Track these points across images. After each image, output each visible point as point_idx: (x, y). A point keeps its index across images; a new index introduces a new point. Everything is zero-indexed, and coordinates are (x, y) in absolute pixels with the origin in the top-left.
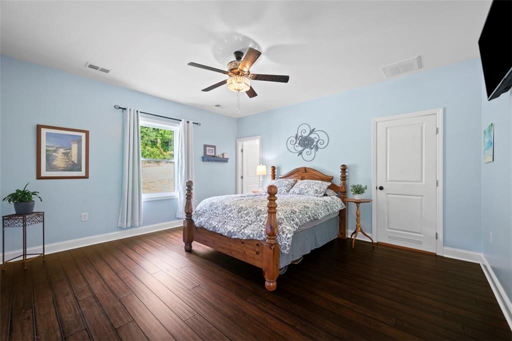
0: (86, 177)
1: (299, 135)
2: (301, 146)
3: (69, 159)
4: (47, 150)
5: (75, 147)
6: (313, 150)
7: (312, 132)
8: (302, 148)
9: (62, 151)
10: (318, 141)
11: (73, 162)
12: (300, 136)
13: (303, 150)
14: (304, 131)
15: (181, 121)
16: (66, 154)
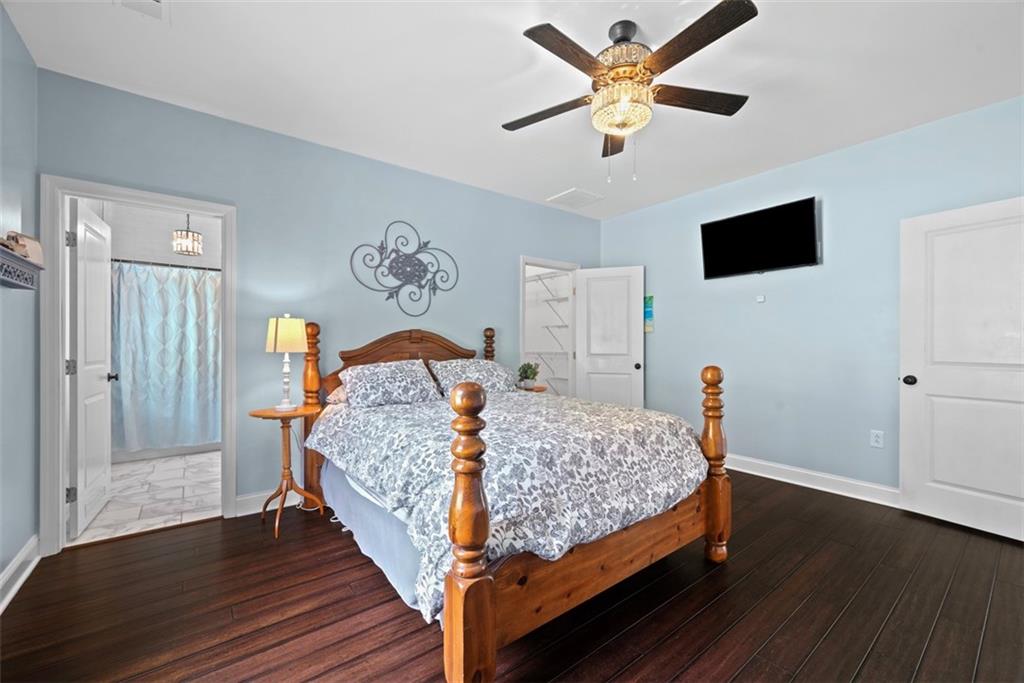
1: (391, 246)
2: (396, 275)
6: (426, 291)
7: (423, 247)
8: (398, 283)
10: (437, 271)
12: (393, 250)
13: (400, 287)
14: (401, 240)
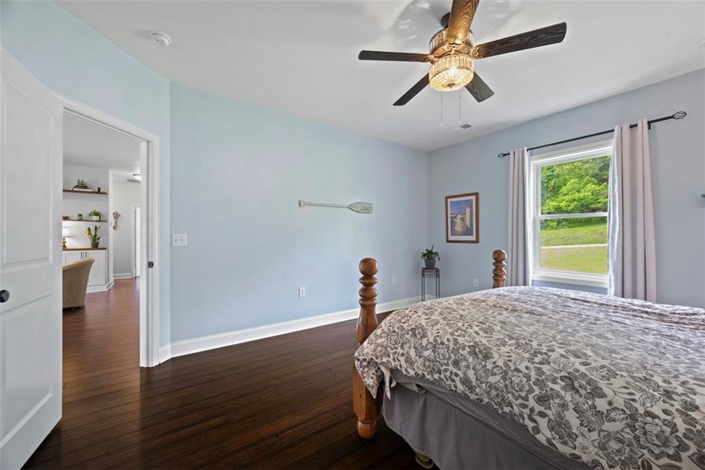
0: (477, 241)
3: (464, 224)
4: (451, 217)
5: (468, 211)
9: (459, 216)
11: (467, 226)
15: (613, 131)
16: (462, 219)
